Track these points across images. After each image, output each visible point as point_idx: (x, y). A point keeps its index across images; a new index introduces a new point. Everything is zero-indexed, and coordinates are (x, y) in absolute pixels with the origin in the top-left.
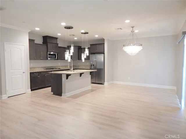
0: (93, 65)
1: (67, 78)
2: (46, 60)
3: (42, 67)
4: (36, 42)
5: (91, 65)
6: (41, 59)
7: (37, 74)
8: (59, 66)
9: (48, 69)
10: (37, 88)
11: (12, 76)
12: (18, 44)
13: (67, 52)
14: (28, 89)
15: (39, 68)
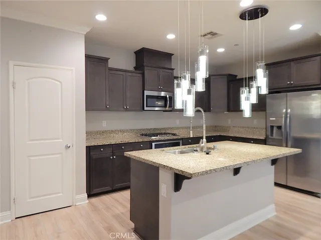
0: (279, 128)
1: (177, 187)
2: (140, 111)
3: (132, 130)
4: (111, 64)
5: (272, 127)
6: (127, 110)
7: (109, 150)
8: (178, 128)
9: (146, 135)
10: (108, 188)
11: (32, 158)
12: (52, 66)
13: (185, 78)
14: (77, 194)
15: (122, 131)
